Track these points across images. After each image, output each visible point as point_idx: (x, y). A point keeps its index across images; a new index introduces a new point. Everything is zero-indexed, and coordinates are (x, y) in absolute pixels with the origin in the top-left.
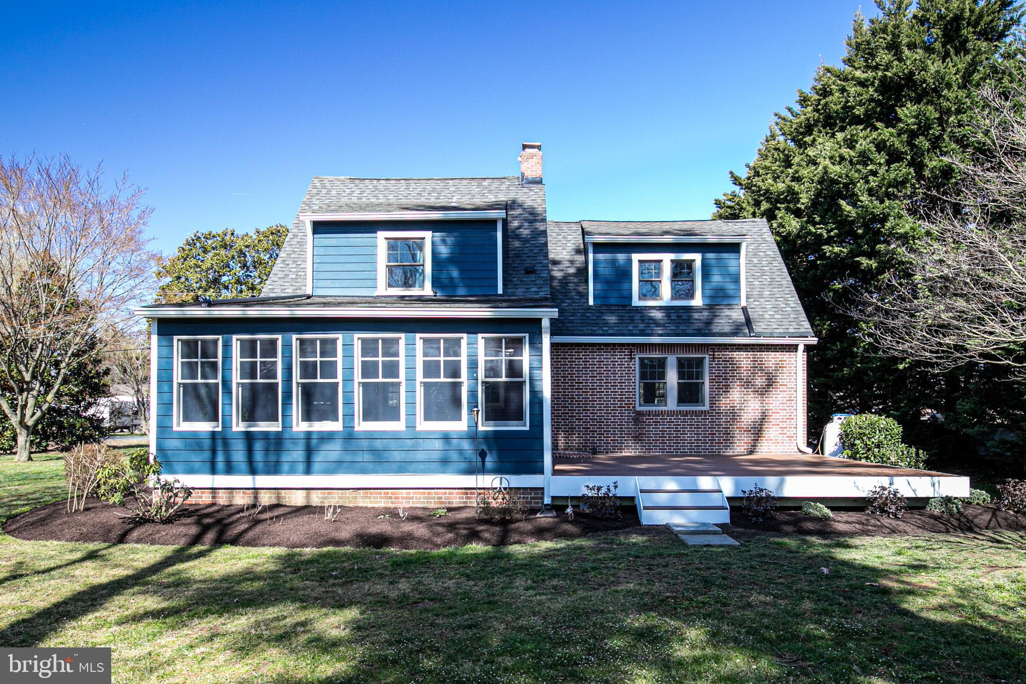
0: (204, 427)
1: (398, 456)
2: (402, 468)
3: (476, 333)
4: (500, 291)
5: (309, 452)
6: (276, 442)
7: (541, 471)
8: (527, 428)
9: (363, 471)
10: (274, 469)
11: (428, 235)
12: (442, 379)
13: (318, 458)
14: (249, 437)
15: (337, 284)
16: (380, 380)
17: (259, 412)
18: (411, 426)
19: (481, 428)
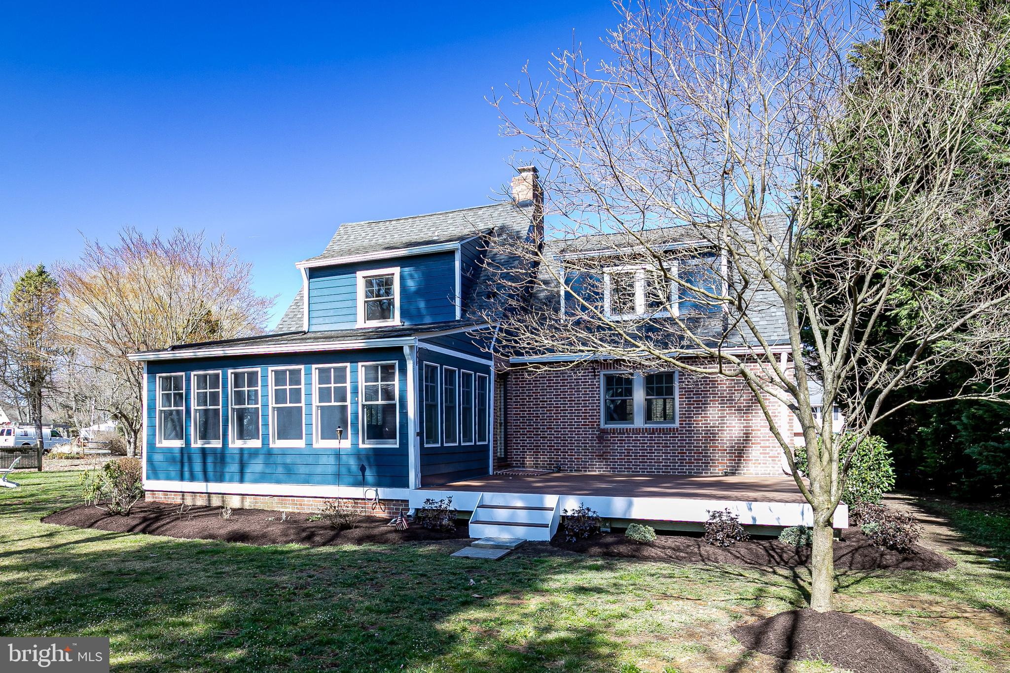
0: (178, 444)
1: (302, 470)
2: (307, 480)
3: (357, 362)
4: (458, 316)
5: (242, 466)
6: (221, 456)
7: (406, 485)
8: (397, 446)
9: (278, 482)
10: (220, 479)
11: (396, 271)
12: (333, 403)
13: (249, 470)
14: (203, 451)
15: (327, 320)
16: (288, 405)
17: (210, 432)
18: (309, 444)
19: (361, 446)
